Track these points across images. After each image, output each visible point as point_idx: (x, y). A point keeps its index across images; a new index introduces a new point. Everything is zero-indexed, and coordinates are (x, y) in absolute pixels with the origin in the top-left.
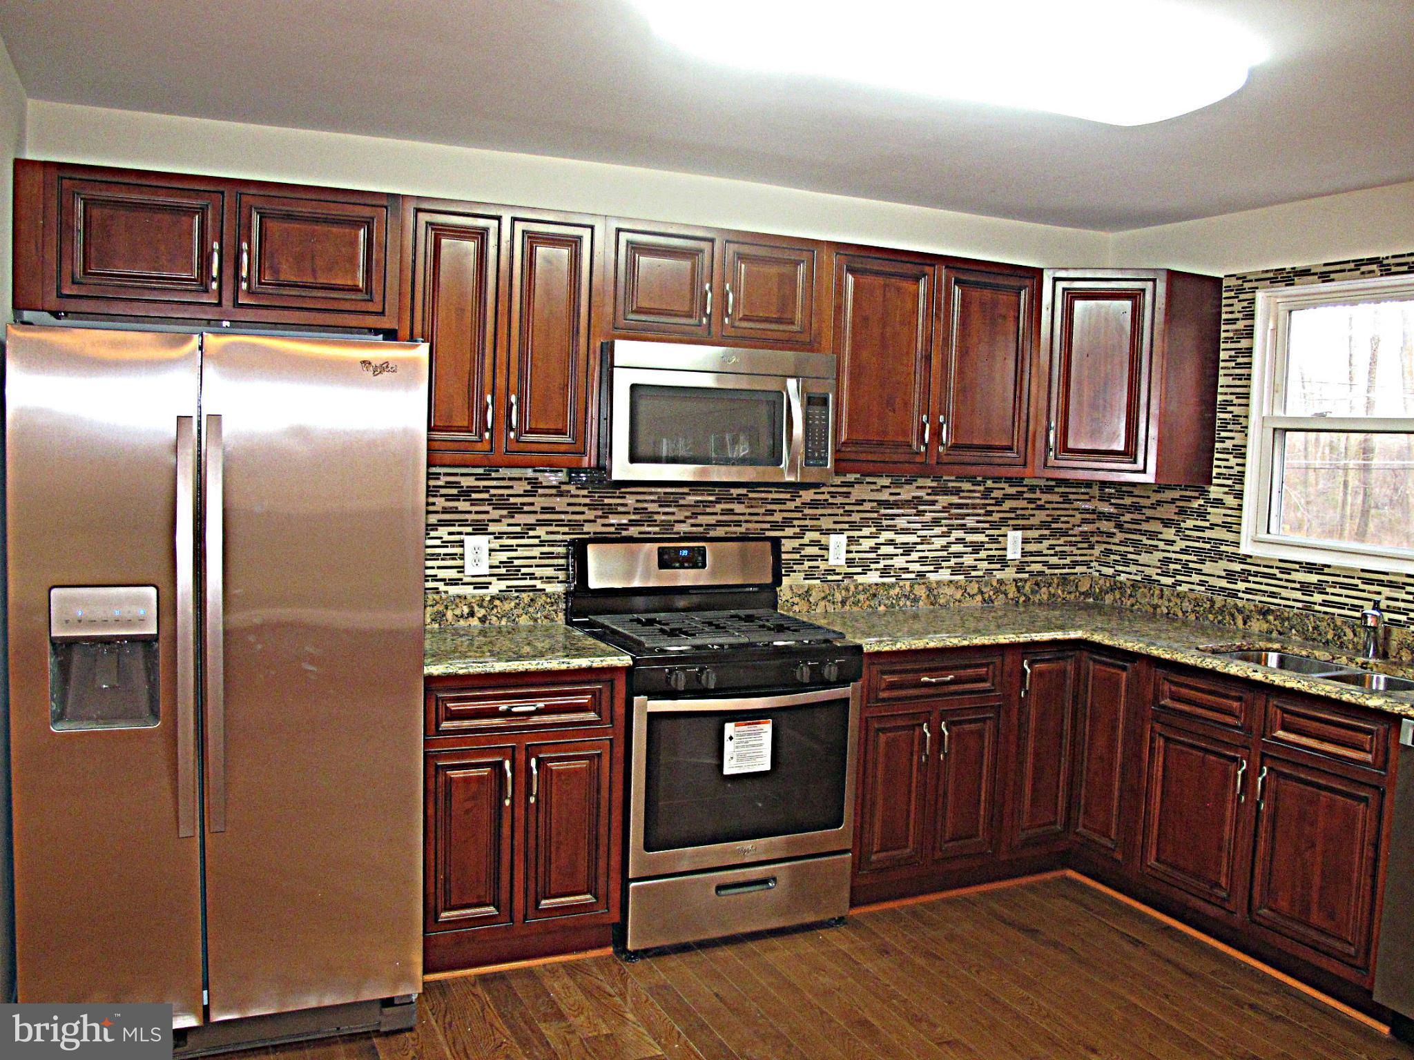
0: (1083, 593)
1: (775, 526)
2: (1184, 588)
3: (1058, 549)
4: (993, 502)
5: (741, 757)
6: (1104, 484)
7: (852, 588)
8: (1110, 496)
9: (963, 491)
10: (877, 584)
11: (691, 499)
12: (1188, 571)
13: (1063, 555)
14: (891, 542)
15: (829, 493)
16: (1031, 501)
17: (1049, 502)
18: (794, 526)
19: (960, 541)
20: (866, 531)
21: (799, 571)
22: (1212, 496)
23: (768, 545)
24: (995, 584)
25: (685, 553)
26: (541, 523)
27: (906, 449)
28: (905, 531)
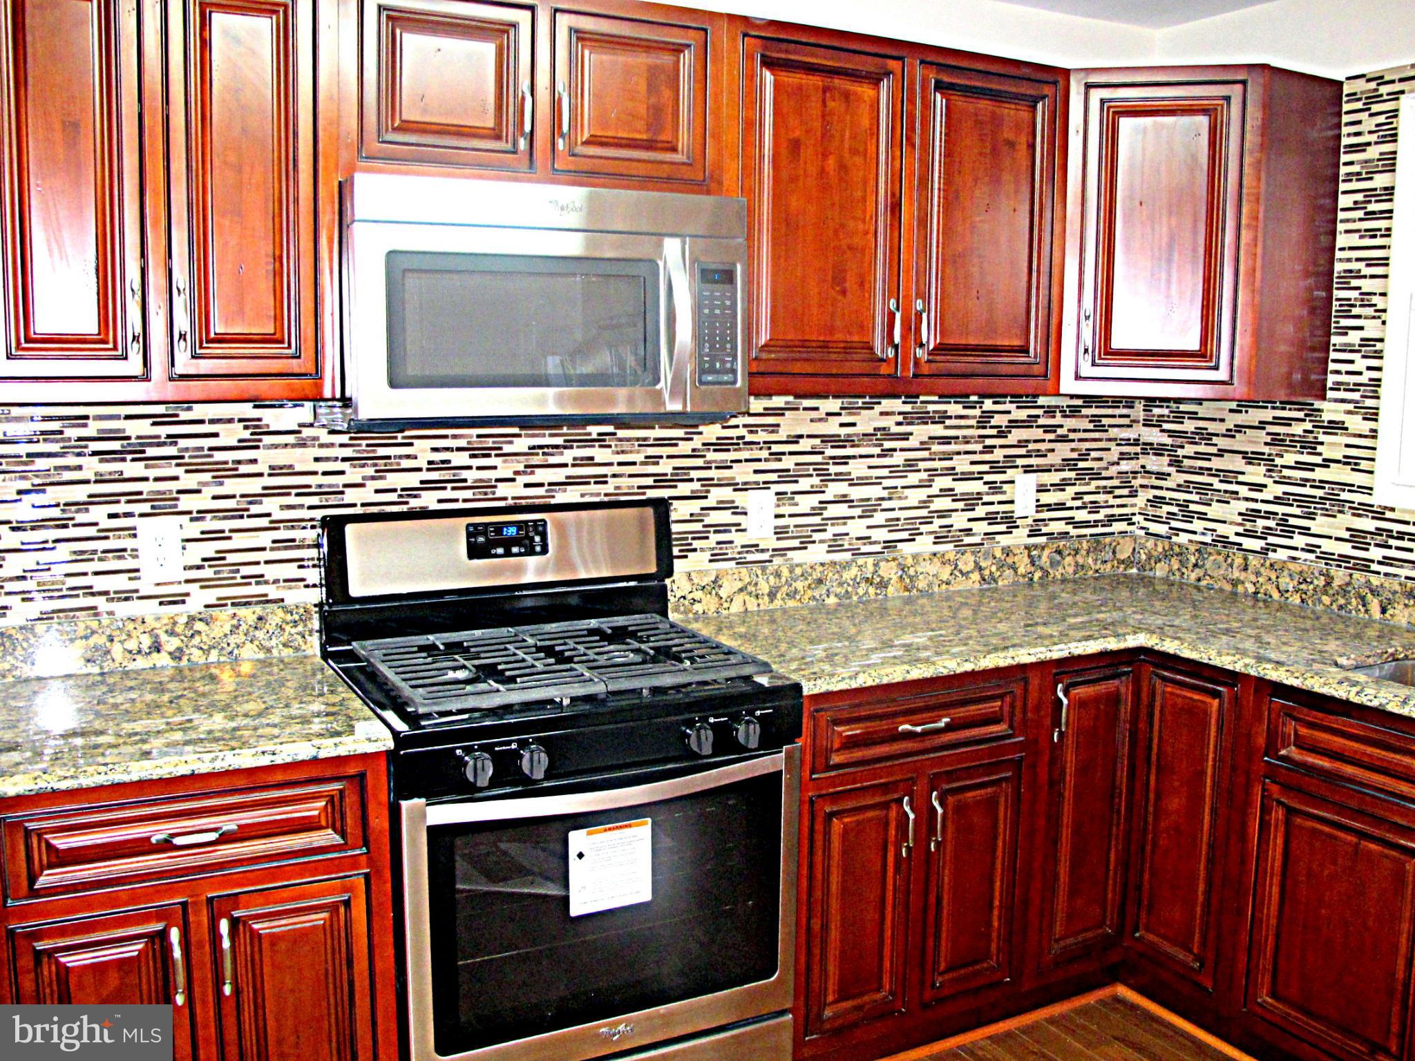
0: (1123, 562)
1: (662, 481)
2: (1282, 555)
3: (1087, 498)
4: (994, 432)
5: (599, 885)
6: (1150, 401)
7: (785, 573)
8: (1161, 419)
9: (950, 417)
10: (822, 564)
11: (521, 445)
12: (1286, 530)
13: (1095, 507)
14: (843, 500)
15: (745, 426)
16: (1048, 429)
17: (1074, 431)
18: (692, 480)
19: (946, 492)
20: (804, 484)
21: (702, 550)
22: (1326, 417)
23: (649, 512)
24: (998, 554)
25: (512, 531)
26: (269, 492)
27: (864, 354)
28: (863, 482)
